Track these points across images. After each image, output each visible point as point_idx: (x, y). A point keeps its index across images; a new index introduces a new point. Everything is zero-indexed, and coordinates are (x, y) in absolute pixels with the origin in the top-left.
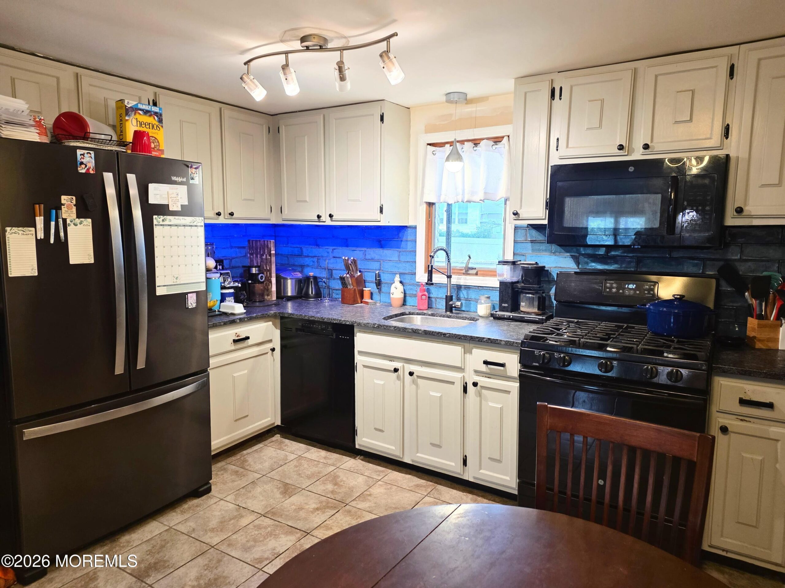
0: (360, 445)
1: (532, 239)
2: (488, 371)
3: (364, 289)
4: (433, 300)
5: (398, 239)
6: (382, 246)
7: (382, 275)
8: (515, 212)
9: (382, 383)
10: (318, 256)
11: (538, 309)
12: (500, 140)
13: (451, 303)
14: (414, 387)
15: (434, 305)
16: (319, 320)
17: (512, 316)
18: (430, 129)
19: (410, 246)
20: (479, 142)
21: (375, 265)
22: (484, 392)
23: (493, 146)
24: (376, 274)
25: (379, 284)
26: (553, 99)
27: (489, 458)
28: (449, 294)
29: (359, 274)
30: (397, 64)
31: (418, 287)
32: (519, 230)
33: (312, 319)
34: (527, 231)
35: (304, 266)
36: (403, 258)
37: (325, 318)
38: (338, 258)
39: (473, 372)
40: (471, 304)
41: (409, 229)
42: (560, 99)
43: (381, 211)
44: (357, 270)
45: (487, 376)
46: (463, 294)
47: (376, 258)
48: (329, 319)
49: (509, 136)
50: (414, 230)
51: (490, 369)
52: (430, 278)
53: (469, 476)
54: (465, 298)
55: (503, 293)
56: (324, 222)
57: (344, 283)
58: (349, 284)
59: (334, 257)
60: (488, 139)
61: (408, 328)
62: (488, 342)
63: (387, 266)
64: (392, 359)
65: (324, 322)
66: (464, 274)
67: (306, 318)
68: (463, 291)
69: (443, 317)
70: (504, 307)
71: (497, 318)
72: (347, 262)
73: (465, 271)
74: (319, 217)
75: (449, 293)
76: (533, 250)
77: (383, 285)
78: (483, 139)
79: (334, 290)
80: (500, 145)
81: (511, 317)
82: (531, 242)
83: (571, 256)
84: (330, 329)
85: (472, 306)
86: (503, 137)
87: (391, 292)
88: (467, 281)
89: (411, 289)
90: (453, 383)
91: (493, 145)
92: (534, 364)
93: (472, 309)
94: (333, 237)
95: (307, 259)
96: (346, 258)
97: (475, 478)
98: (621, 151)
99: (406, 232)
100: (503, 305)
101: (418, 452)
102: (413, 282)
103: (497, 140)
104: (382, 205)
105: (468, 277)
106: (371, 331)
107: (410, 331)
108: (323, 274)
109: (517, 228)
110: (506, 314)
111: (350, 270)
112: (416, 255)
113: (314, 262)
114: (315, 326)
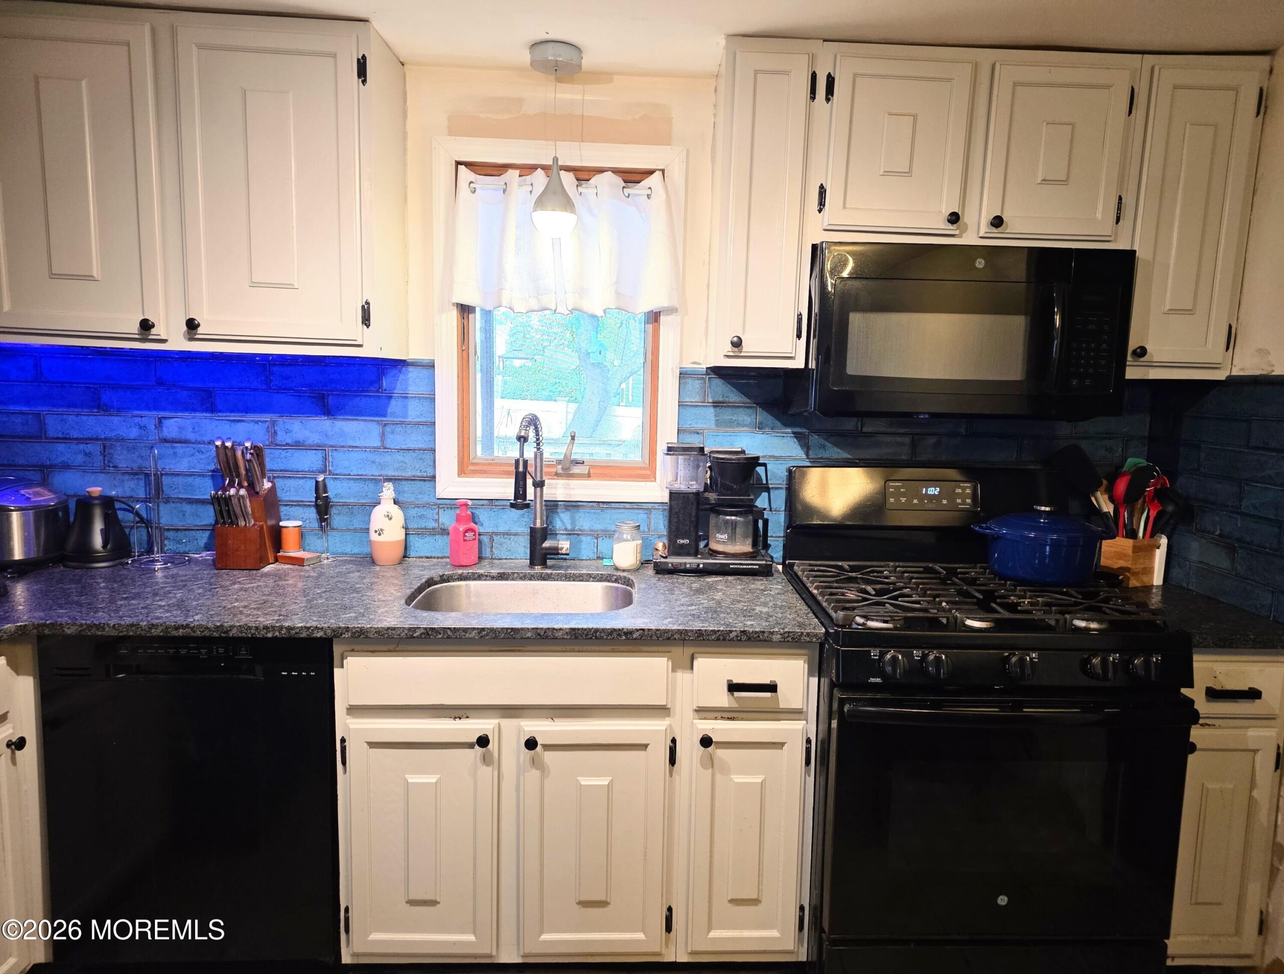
1: (716, 399)
2: (735, 705)
3: (282, 524)
4: (485, 539)
5: (378, 391)
6: (328, 411)
7: (330, 484)
8: (735, 339)
9: (434, 781)
10: (106, 439)
11: (753, 546)
12: (637, 177)
13: (547, 544)
14: (533, 773)
15: (488, 550)
16: (207, 633)
17: (704, 564)
18: (460, 127)
19: (414, 411)
20: (586, 177)
21: (309, 460)
23: (625, 190)
24: (317, 482)
25: (323, 507)
26: (813, 100)
27: (733, 900)
28: (538, 525)
29: (267, 485)
31: (441, 511)
32: (689, 381)
33: (181, 632)
34: (705, 383)
36: (394, 441)
37: (232, 627)
38: (180, 442)
39: (691, 714)
40: (581, 541)
41: (411, 369)
42: (828, 100)
43: (366, 320)
44: (263, 475)
45: (726, 715)
46: (562, 521)
47: (310, 442)
48: (250, 628)
49: (663, 171)
50: (425, 372)
51: (738, 699)
52: (520, 490)
54: (566, 529)
55: (678, 517)
56: (164, 341)
57: (225, 514)
58: (245, 516)
59: (165, 441)
60: (616, 171)
61: (522, 629)
62: (740, 640)
63: (342, 462)
64: (461, 713)
65: (228, 638)
66: (557, 475)
68: (562, 515)
69: (531, 579)
70: (683, 545)
71: (661, 570)
72: (229, 453)
73: (563, 469)
74: (146, 325)
75: (538, 521)
76: (718, 423)
77: (334, 511)
78: (601, 171)
79: (168, 530)
80: (639, 190)
81: (701, 566)
82: (714, 407)
83: (794, 433)
84: (243, 654)
85: (583, 546)
86: (650, 172)
87: (374, 526)
88: (573, 492)
89: (421, 517)
90: (643, 747)
91: (624, 187)
92: (872, 680)
93: (583, 552)
94: (160, 384)
95: (60, 447)
96: (228, 444)
97: (693, 952)
98: (952, 226)
99: (401, 377)
100: (679, 541)
101: (540, 935)
102: (429, 499)
103: (631, 178)
104: (367, 303)
105: (574, 483)
106: (391, 647)
107: (529, 635)
108: (130, 489)
109: (684, 375)
110: (690, 561)
111: (238, 475)
112: (433, 433)
113: (87, 454)
114: (183, 652)
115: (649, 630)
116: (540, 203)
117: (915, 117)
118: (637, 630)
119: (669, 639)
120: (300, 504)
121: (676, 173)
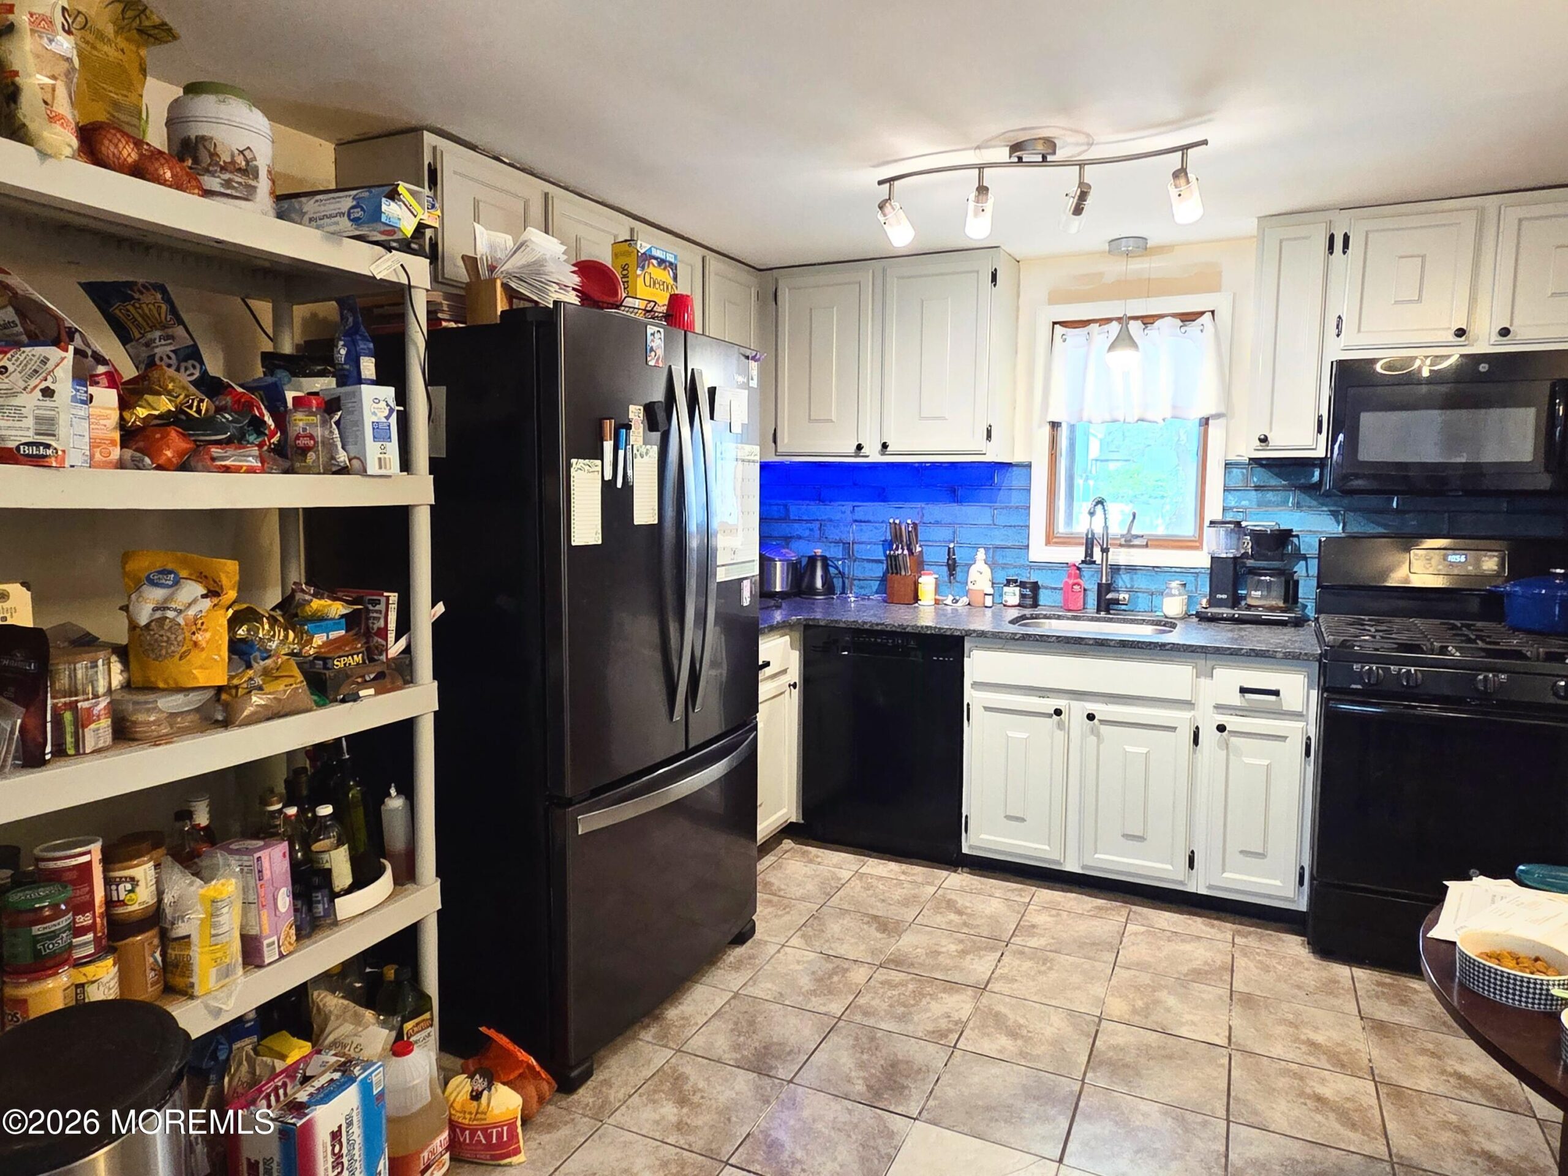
0: (971, 847)
1: (1257, 485)
2: (1245, 704)
5: (991, 485)
6: (958, 500)
7: (956, 550)
8: (1262, 437)
9: (1025, 736)
10: (822, 520)
11: (1284, 603)
12: (1192, 318)
13: (1109, 596)
14: (1093, 739)
16: (894, 629)
18: (1056, 297)
19: (1016, 499)
20: (1151, 321)
21: (944, 533)
22: (1234, 740)
23: (1182, 328)
24: (949, 548)
25: (952, 566)
26: (1331, 253)
27: (1241, 852)
28: (1104, 581)
29: (918, 549)
30: (1197, 194)
31: (1034, 570)
32: (1234, 470)
33: (879, 628)
34: (1247, 471)
35: (791, 537)
36: (1001, 520)
37: (908, 626)
38: (864, 522)
39: (1211, 708)
40: (1138, 597)
41: (1015, 469)
42: (1344, 253)
43: (989, 436)
44: (917, 542)
46: (1124, 580)
47: (945, 521)
49: (1213, 312)
50: (1024, 470)
51: (1249, 700)
52: (1089, 553)
53: (1198, 885)
54: (1126, 587)
55: (1218, 578)
56: (867, 457)
57: (894, 566)
58: (904, 569)
59: (856, 521)
60: (1174, 315)
62: (1249, 655)
63: (967, 535)
64: (1043, 694)
65: (905, 633)
66: (1121, 545)
67: (866, 627)
68: (1123, 576)
70: (1221, 599)
71: (1202, 618)
72: (897, 527)
73: (1125, 541)
74: (859, 447)
75: (1104, 578)
76: (1260, 503)
77: (958, 569)
78: (1162, 316)
79: (856, 579)
80: (1193, 327)
81: (1237, 615)
82: (1256, 490)
83: (1330, 511)
85: (1140, 601)
86: (1202, 313)
87: (971, 579)
88: (1132, 559)
90: (1173, 729)
91: (1181, 326)
92: (1354, 686)
93: (1140, 605)
94: (855, 484)
95: (796, 525)
96: (897, 521)
97: (1210, 887)
98: (1459, 339)
99: (1008, 474)
100: (1219, 596)
101: (1096, 853)
102: (1022, 562)
103: (1187, 318)
104: (990, 426)
105: (1132, 551)
106: (1000, 646)
108: (835, 552)
109: (1228, 465)
110: (1226, 611)
111: (902, 542)
112: (1029, 514)
113: (811, 530)
114: (879, 640)
115: (1178, 644)
116: (1112, 347)
117: (1423, 257)
118: (1169, 644)
119: (1192, 652)
120: (936, 564)
121: (1223, 314)
